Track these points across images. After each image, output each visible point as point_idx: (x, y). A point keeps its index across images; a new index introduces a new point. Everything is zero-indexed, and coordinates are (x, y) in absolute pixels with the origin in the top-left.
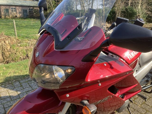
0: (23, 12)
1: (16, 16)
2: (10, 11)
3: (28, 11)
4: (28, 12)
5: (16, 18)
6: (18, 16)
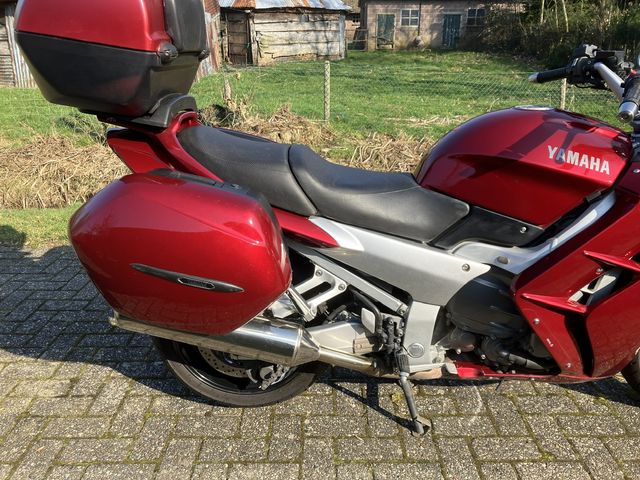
0: (445, 26)
1: (416, 43)
2: (398, 23)
3: (464, 20)
4: (461, 26)
5: (415, 49)
6: (422, 43)
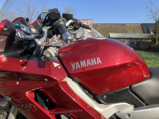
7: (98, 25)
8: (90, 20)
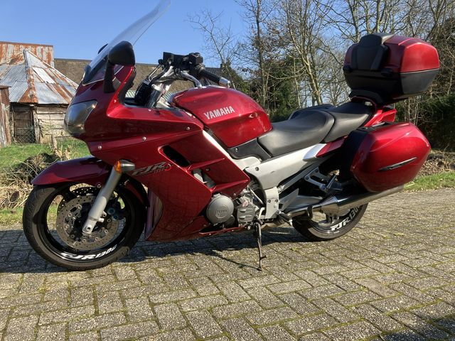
7: (70, 63)
8: (44, 46)
